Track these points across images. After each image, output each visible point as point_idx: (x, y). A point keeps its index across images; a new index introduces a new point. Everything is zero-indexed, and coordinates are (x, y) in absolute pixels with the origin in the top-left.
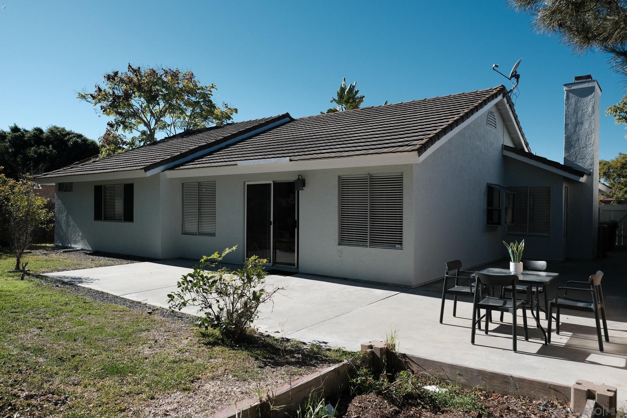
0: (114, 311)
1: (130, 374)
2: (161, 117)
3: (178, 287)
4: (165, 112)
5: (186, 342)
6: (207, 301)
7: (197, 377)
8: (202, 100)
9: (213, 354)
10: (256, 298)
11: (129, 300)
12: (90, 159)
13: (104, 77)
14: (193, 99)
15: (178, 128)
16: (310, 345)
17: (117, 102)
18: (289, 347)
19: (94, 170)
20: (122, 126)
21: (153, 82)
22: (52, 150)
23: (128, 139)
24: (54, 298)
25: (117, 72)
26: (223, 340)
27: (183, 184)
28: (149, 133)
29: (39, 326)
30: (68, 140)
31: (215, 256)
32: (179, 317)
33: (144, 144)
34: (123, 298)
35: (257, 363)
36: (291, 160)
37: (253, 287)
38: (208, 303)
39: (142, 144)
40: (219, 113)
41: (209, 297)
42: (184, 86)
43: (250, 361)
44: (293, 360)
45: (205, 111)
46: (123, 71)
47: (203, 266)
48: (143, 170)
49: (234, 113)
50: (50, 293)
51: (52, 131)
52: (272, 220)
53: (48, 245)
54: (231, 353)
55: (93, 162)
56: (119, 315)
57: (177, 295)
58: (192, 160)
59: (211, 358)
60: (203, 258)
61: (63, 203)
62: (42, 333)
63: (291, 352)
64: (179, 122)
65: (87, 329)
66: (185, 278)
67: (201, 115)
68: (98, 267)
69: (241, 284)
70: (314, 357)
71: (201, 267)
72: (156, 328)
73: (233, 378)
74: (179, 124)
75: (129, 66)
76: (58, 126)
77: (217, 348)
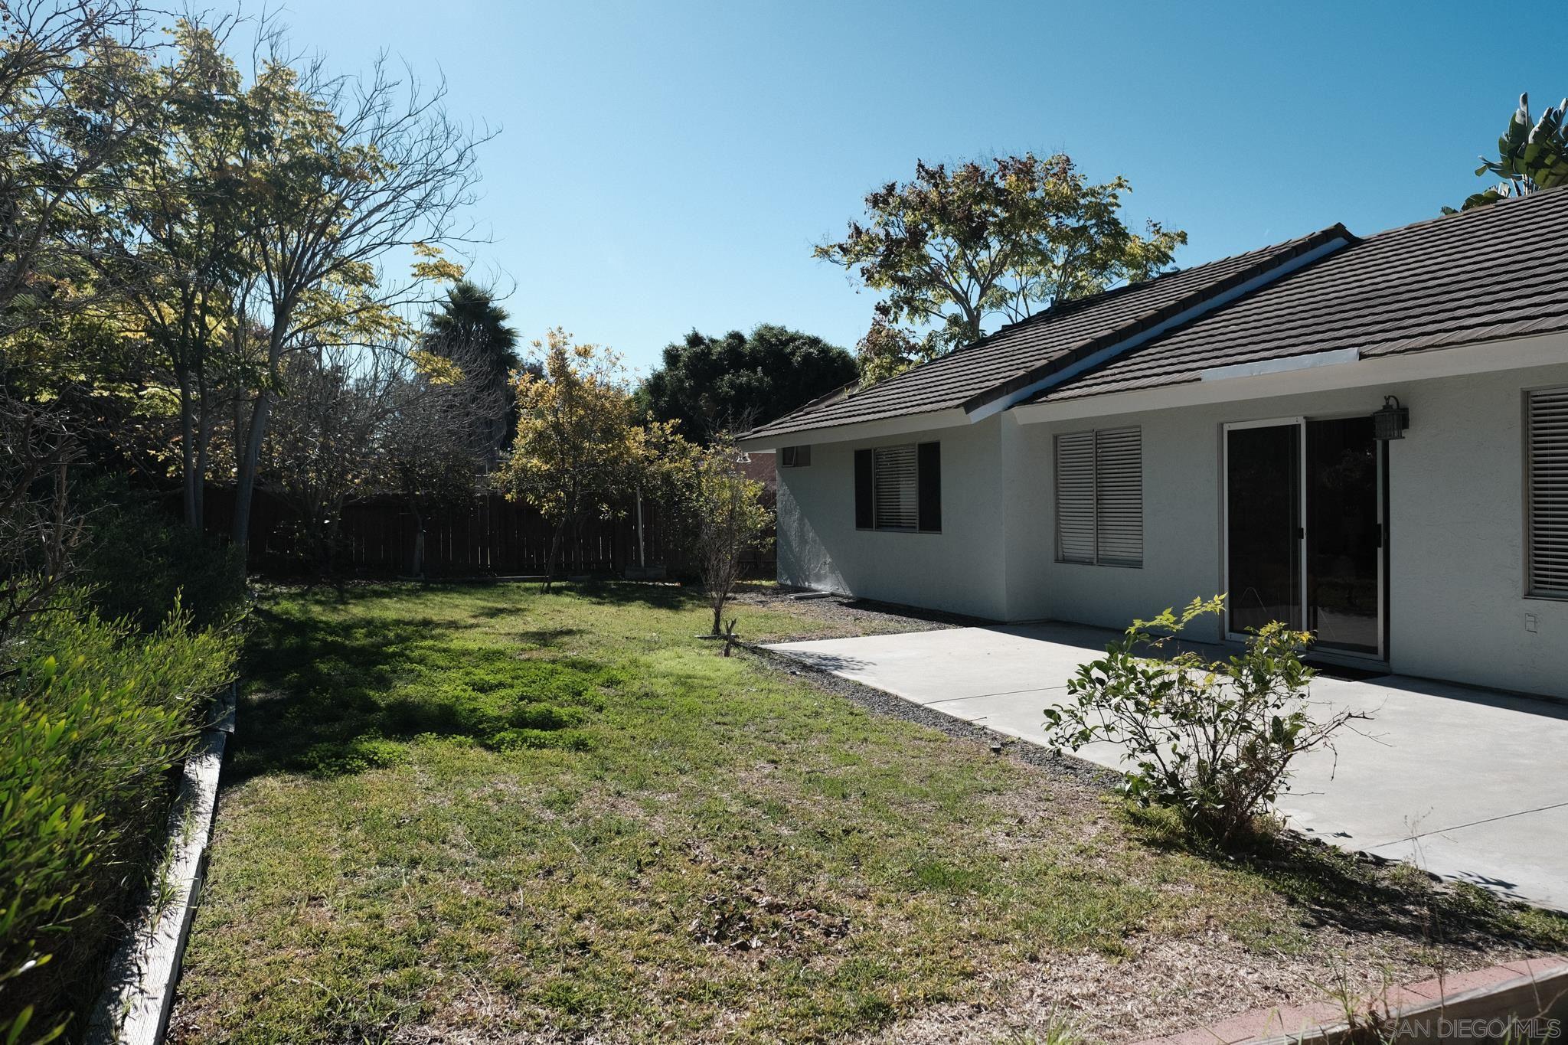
0: (915, 738)
1: (973, 893)
2: (994, 276)
3: (1070, 693)
4: (1003, 265)
5: (1094, 831)
6: (1145, 734)
7: (1134, 924)
8: (1093, 221)
9: (1170, 873)
10: (1284, 736)
11: (946, 715)
12: (842, 391)
13: (866, 200)
14: (1072, 222)
15: (1035, 298)
16: (1451, 884)
17: (896, 256)
18: (1386, 883)
19: (854, 416)
20: (906, 310)
21: (973, 195)
22: (762, 378)
23: (920, 340)
24: (790, 699)
25: (893, 185)
26: (1190, 841)
27: (1056, 438)
28: (966, 319)
29: (771, 757)
30: (793, 353)
31: (1165, 619)
32: (1068, 768)
33: (956, 346)
34: (931, 711)
35: (1294, 914)
36: (1362, 356)
37: (1274, 706)
38: (1148, 740)
39: (951, 346)
40: (1138, 251)
41: (1150, 725)
42: (1047, 194)
43: (1275, 905)
44: (1403, 920)
45: (1101, 248)
46: (906, 179)
47: (1131, 643)
48: (962, 409)
49: (1178, 245)
50: (781, 687)
51: (760, 337)
52: (1304, 525)
53: (764, 583)
54: (1218, 876)
55: (850, 397)
56: (928, 749)
57: (1066, 711)
58: (1079, 377)
59: (1165, 881)
60: (1133, 625)
61: (792, 492)
62: (778, 773)
63: (1393, 897)
64: (1035, 284)
65: (865, 774)
66: (1086, 671)
67: (1090, 259)
68: (868, 635)
69: (1238, 697)
70: (1471, 921)
71: (1127, 646)
72: (1017, 788)
73: (1233, 944)
74: (1037, 290)
75: (920, 166)
76: (772, 324)
77: (1177, 858)
